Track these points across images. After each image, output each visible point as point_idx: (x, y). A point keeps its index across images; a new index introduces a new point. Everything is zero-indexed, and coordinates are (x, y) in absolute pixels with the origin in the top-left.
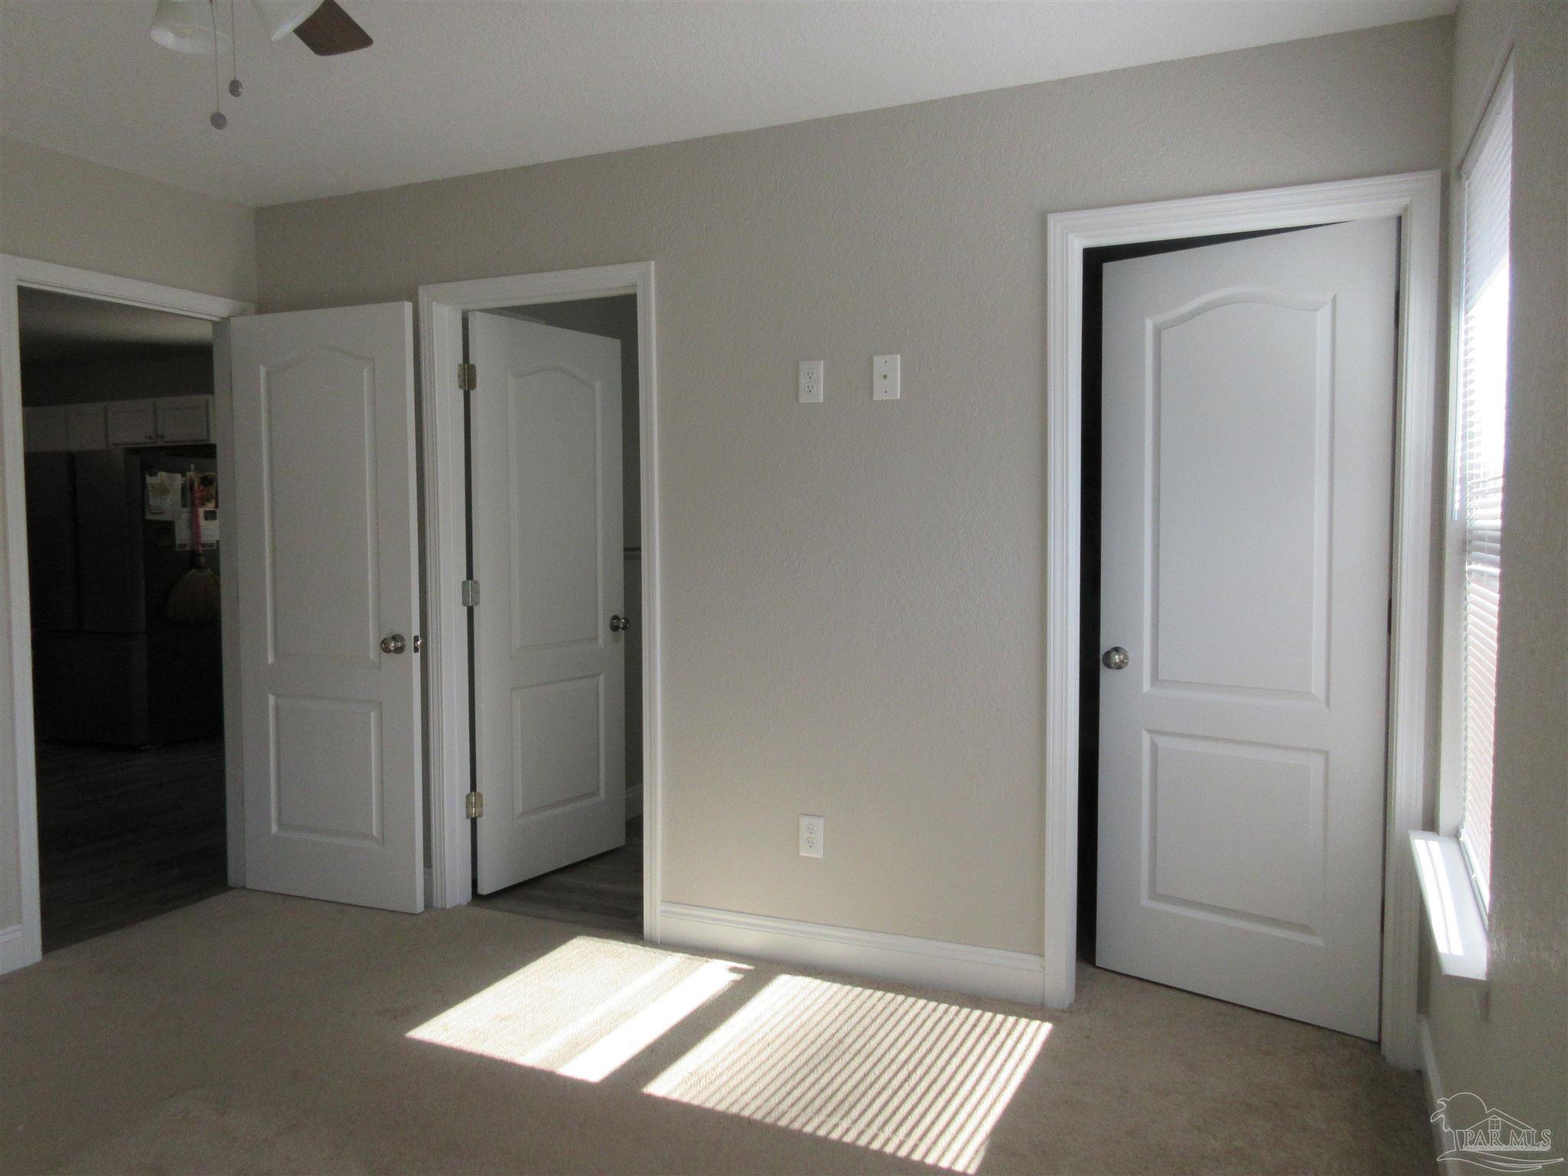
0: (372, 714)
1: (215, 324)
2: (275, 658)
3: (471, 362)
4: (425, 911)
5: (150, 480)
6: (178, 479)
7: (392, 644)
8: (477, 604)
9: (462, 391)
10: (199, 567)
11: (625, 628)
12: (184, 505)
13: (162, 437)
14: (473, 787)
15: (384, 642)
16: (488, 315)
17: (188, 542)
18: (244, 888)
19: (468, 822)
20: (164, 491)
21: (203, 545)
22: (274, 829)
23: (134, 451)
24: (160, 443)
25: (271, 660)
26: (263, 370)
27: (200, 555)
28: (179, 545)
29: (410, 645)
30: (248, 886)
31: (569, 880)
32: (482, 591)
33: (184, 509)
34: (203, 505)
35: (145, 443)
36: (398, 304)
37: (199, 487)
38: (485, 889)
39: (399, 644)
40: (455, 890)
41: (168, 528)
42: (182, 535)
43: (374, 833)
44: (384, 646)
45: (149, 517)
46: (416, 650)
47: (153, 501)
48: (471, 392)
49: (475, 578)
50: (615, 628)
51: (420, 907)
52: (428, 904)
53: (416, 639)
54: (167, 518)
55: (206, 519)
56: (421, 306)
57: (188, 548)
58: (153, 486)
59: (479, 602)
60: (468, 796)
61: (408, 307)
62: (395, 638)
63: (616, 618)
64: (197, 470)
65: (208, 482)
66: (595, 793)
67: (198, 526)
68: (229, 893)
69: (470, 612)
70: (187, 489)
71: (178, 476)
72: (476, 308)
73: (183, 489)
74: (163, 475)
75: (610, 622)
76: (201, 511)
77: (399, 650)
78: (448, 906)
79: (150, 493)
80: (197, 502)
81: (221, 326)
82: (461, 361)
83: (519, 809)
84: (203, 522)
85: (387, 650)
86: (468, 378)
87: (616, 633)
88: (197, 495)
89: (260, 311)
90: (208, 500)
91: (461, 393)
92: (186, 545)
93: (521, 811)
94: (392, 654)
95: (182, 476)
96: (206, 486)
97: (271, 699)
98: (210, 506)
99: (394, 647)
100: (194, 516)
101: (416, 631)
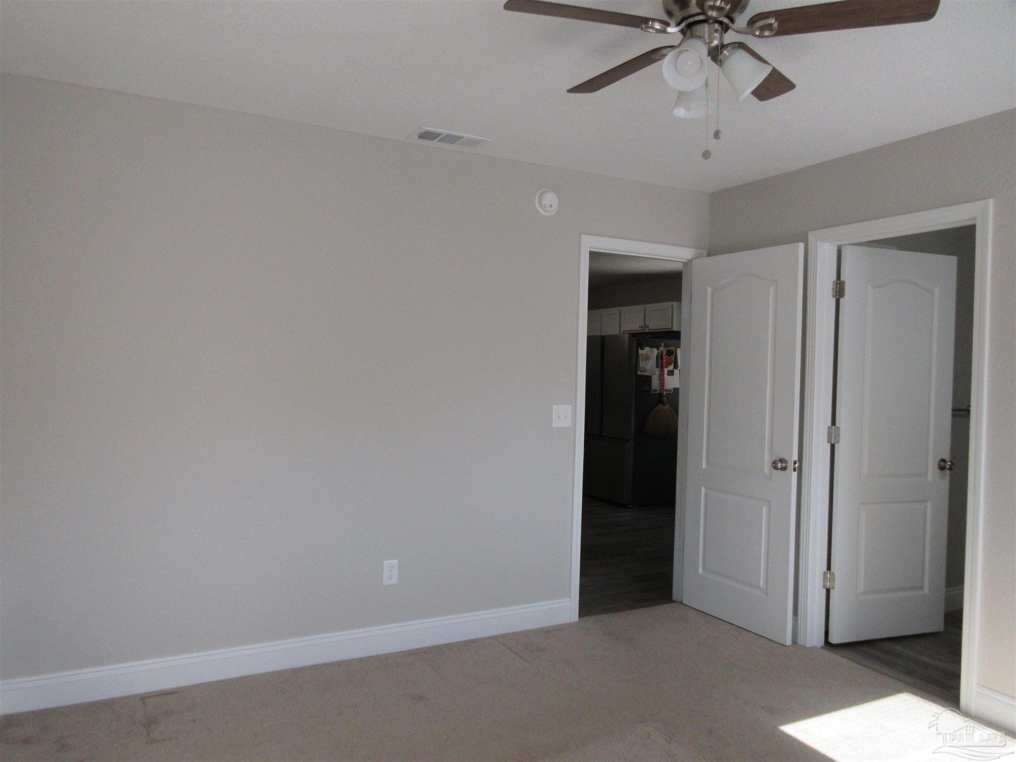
0: (764, 508)
1: (684, 263)
2: (707, 465)
3: (842, 279)
4: (792, 645)
5: (640, 352)
6: (655, 351)
7: (779, 464)
8: (837, 442)
9: (835, 299)
10: (663, 403)
11: (950, 469)
12: (657, 367)
13: (648, 327)
14: (829, 567)
15: (774, 462)
16: (856, 247)
17: (658, 389)
18: (681, 603)
19: (824, 591)
20: (647, 358)
21: (666, 390)
22: (700, 571)
23: (633, 335)
24: (646, 330)
25: (704, 466)
26: (709, 290)
27: (664, 396)
28: (653, 390)
29: (791, 466)
30: (684, 603)
31: (897, 648)
32: (841, 434)
33: (657, 369)
34: (667, 367)
35: (639, 330)
36: (795, 244)
37: (665, 356)
38: (834, 639)
39: (784, 465)
40: (813, 636)
41: (648, 379)
42: (655, 384)
43: (761, 586)
44: (774, 465)
45: (639, 373)
46: (795, 470)
47: (642, 364)
48: (841, 299)
49: (837, 425)
50: (942, 468)
51: (789, 642)
52: (794, 642)
53: (795, 463)
54: (648, 374)
55: (668, 375)
56: (810, 246)
57: (658, 392)
58: (642, 355)
59: (839, 441)
60: (825, 573)
61: (801, 246)
62: (782, 461)
63: (943, 460)
64: (665, 346)
65: (671, 353)
66: (921, 588)
67: (664, 379)
68: (673, 604)
69: (833, 447)
70: (660, 357)
71: (655, 350)
72: (848, 243)
73: (657, 357)
74: (647, 349)
75: (939, 462)
76: (666, 370)
77: (784, 469)
78: (808, 645)
79: (640, 359)
80: (664, 365)
81: (687, 264)
82: (834, 278)
83: (861, 589)
84: (666, 377)
85: (776, 468)
86: (839, 290)
87: (942, 472)
88: (665, 361)
89: (709, 255)
90: (670, 364)
91: (833, 301)
92: (656, 390)
93: (861, 591)
94: (779, 471)
95: (657, 350)
96: (669, 356)
97: (703, 490)
98: (671, 367)
99: (781, 466)
100: (662, 372)
101: (795, 457)
